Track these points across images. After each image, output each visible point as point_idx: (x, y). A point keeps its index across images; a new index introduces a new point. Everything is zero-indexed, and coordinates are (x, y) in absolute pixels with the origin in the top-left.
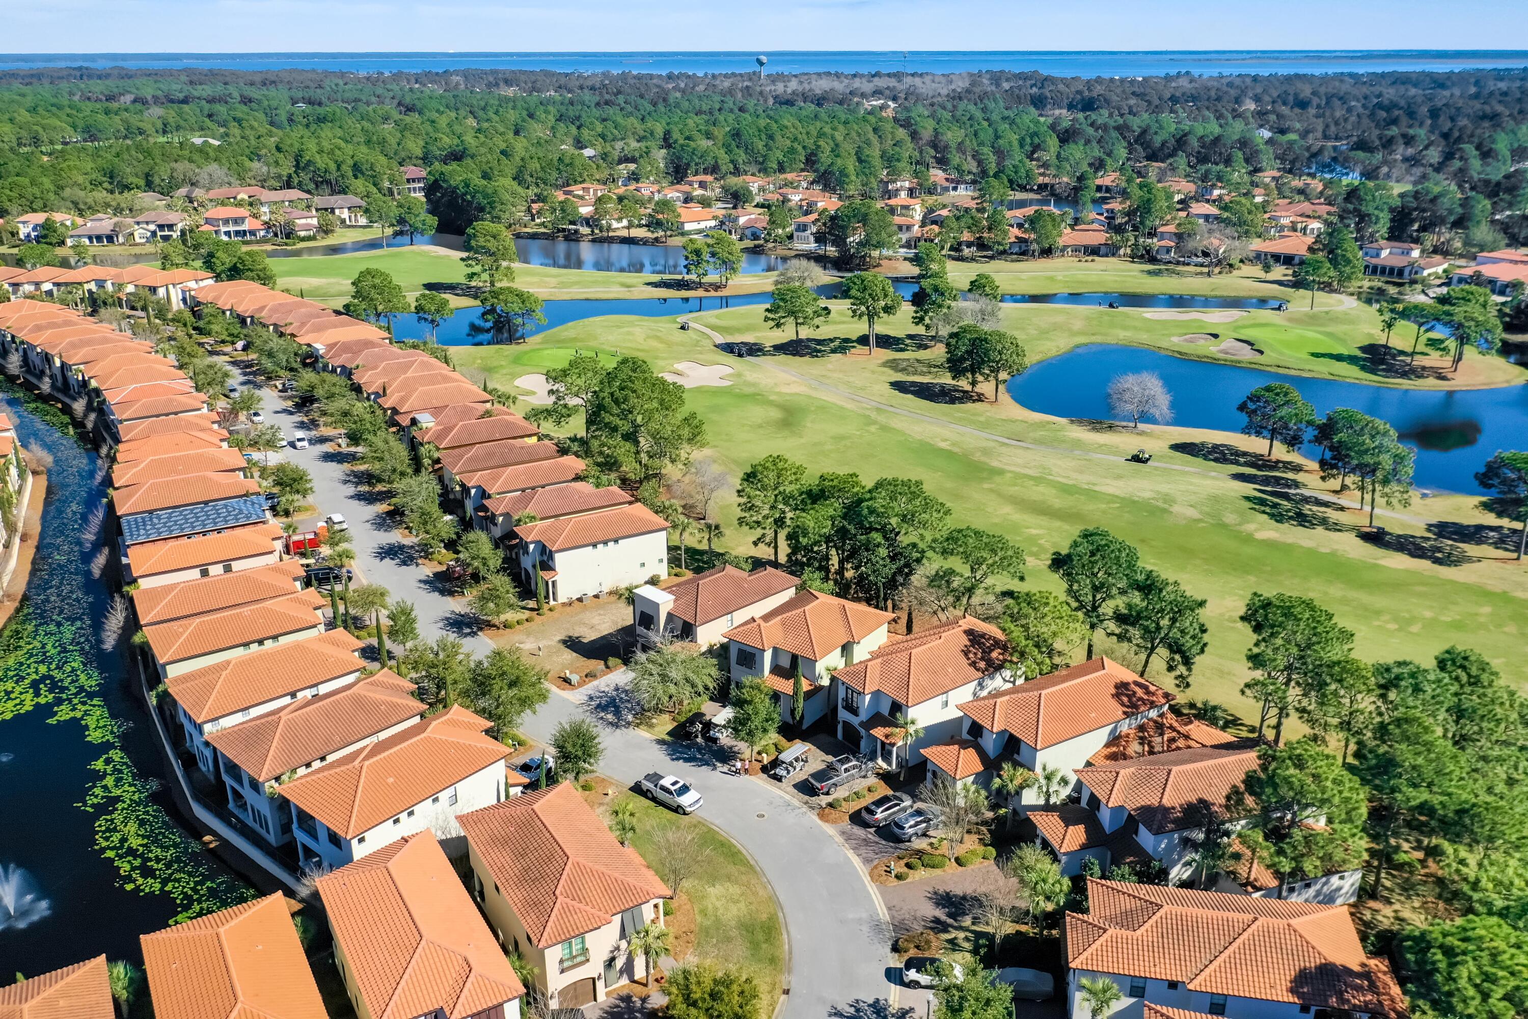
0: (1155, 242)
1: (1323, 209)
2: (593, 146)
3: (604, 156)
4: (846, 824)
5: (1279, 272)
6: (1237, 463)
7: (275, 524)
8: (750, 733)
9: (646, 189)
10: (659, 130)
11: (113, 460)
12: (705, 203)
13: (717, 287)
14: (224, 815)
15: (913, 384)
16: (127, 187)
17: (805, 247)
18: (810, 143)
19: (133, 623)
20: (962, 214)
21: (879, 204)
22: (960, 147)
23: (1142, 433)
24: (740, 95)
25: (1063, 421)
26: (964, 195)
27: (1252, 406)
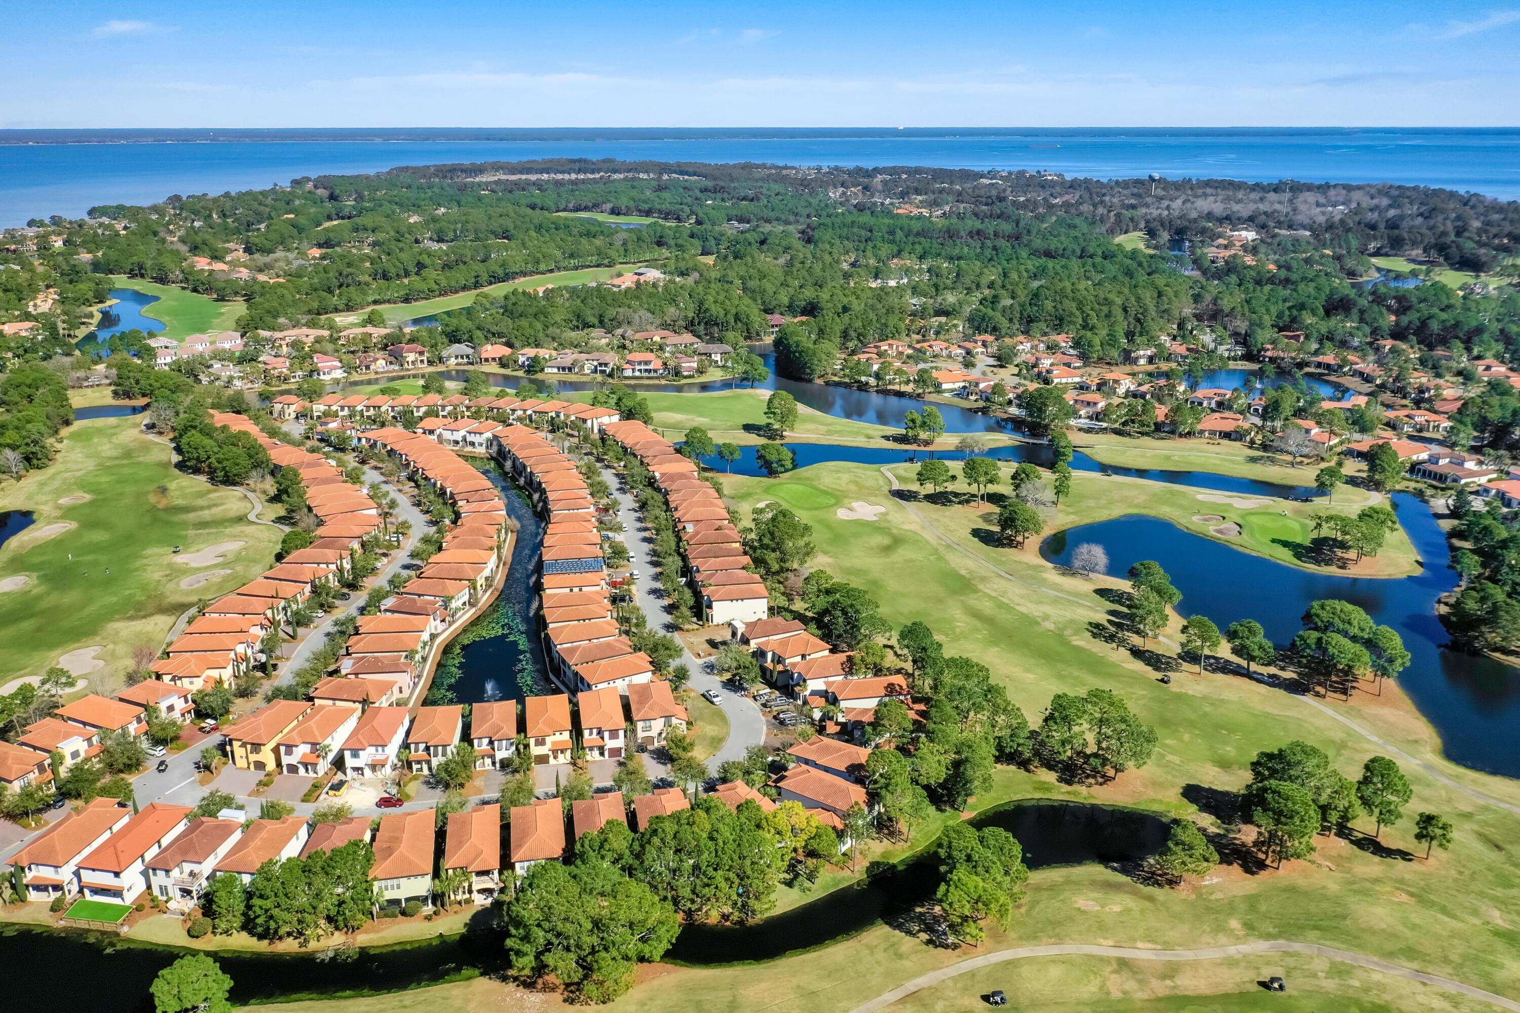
4: (770, 718)
7: (605, 570)
9: (938, 346)
11: (545, 533)
13: (927, 443)
14: (558, 677)
15: (986, 531)
16: (587, 325)
19: (540, 607)
23: (1089, 579)
25: (1050, 565)
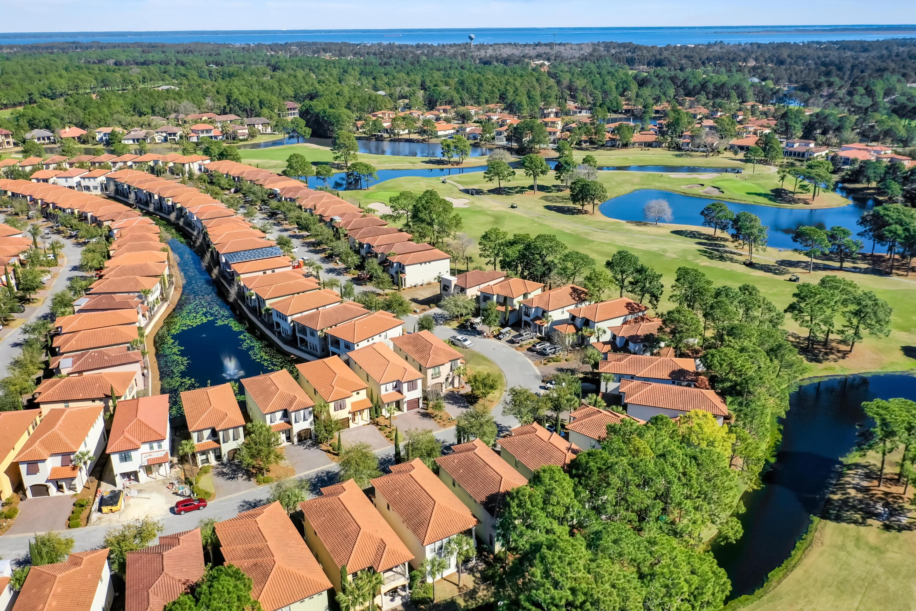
0: (681, 141)
1: (773, 123)
2: (383, 90)
3: (391, 95)
4: (526, 351)
5: (741, 155)
6: (700, 238)
8: (490, 322)
9: (416, 113)
10: (419, 81)
11: (207, 235)
12: (448, 120)
13: (458, 163)
14: (296, 347)
15: (555, 207)
16: (144, 113)
17: (501, 143)
18: (502, 87)
19: (241, 290)
20: (582, 126)
21: (539, 121)
22: (584, 89)
23: (659, 227)
24: (460, 58)
25: (624, 222)
26: (584, 116)
27: (706, 212)
